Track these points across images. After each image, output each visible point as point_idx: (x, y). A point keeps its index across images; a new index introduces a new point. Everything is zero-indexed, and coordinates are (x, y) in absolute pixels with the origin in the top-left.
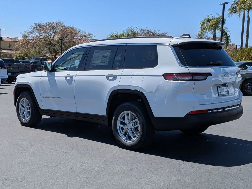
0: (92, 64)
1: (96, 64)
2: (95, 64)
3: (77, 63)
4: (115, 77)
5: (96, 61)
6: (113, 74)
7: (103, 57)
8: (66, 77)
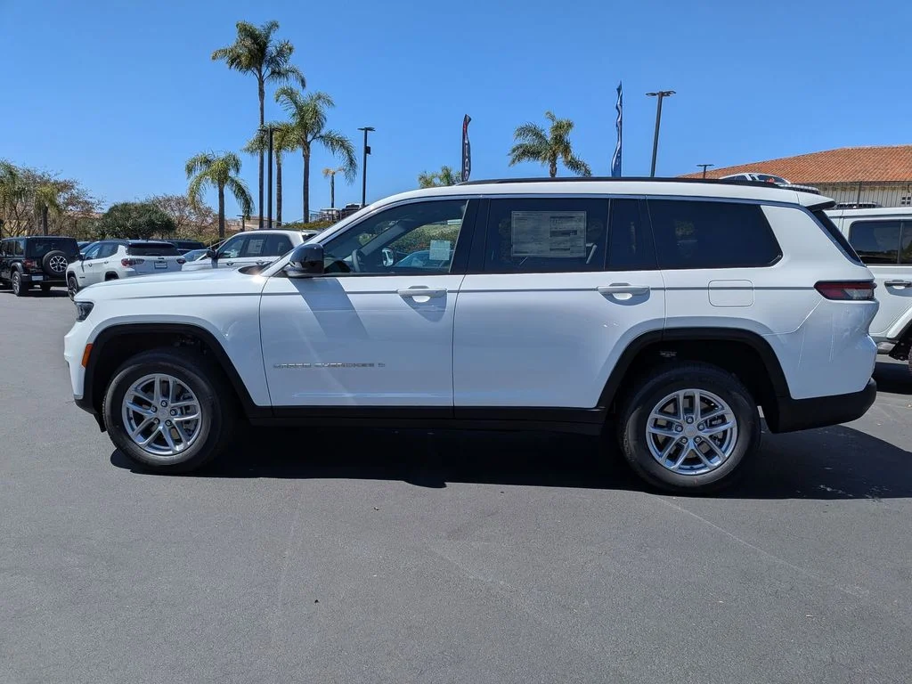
0: (516, 252)
1: (531, 252)
2: (527, 253)
3: (442, 251)
4: (641, 295)
5: (530, 245)
6: (626, 285)
7: (554, 234)
8: (408, 297)
